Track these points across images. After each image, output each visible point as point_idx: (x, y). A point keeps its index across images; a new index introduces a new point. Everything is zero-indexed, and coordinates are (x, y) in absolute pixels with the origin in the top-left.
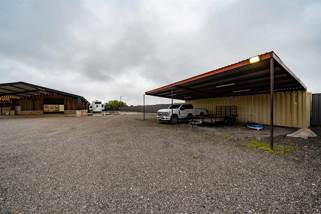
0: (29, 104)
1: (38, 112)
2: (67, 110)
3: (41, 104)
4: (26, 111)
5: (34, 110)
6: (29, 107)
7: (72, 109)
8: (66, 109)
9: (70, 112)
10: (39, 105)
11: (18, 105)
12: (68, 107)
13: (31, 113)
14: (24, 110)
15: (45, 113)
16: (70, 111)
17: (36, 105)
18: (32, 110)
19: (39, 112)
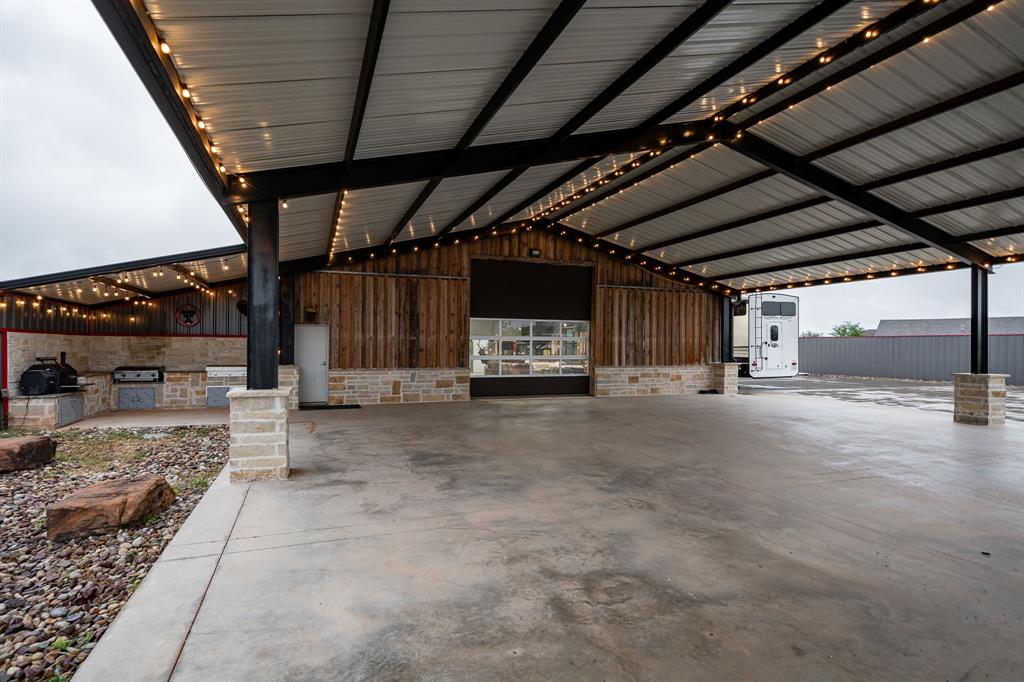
0: (381, 307)
1: (439, 385)
2: (611, 363)
3: (454, 310)
4: (367, 374)
5: (411, 366)
6: (381, 337)
7: (639, 358)
8: (603, 355)
9: (634, 380)
10: (444, 317)
11: (311, 318)
12: (616, 340)
13: (396, 386)
14: (352, 366)
15: (482, 389)
16: (631, 371)
17: (423, 326)
18: (400, 366)
19: (447, 384)
